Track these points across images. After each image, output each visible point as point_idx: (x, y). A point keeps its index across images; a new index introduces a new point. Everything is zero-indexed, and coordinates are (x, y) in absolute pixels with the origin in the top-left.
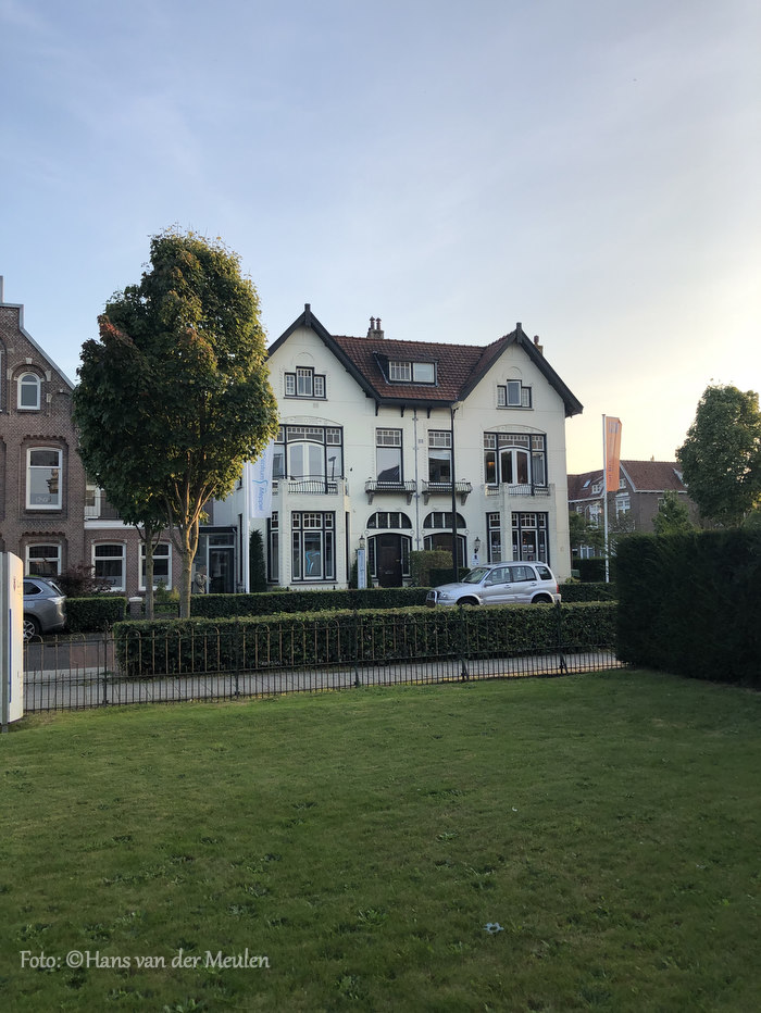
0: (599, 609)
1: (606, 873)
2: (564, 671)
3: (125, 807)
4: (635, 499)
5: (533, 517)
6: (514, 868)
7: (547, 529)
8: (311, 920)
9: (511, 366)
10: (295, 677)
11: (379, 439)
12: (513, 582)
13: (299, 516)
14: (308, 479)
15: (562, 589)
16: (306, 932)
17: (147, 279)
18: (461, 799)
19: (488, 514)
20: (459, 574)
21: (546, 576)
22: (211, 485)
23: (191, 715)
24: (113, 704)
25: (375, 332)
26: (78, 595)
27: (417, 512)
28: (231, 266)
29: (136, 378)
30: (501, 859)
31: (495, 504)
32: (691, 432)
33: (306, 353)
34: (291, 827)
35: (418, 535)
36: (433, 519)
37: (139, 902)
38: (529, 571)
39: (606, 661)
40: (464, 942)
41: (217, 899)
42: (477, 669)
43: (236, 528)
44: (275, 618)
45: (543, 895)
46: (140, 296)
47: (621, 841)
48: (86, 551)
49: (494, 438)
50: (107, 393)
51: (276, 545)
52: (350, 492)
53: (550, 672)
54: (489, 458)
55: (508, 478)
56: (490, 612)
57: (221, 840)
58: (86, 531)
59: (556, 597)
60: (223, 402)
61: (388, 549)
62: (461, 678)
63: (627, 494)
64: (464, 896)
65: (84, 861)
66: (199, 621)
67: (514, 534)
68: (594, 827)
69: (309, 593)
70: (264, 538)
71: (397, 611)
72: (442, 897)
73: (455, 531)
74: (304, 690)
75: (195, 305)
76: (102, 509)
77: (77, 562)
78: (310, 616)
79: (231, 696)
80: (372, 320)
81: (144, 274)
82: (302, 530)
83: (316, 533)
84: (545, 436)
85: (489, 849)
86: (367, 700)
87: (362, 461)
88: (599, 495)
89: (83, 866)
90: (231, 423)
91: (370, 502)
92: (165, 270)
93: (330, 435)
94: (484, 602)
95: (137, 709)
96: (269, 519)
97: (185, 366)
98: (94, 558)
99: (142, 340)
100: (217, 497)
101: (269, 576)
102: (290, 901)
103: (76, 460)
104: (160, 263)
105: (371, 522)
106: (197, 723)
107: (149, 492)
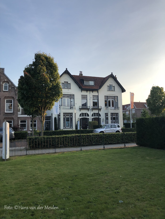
0: (132, 134)
1: (143, 190)
2: (125, 147)
3: (35, 177)
4: (136, 110)
5: (115, 114)
6: (123, 189)
7: (118, 117)
8: (81, 201)
9: (110, 82)
10: (68, 149)
11: (82, 97)
12: (112, 128)
13: (65, 114)
14: (67, 106)
15: (122, 129)
16: (80, 203)
17: (34, 63)
18: (108, 174)
19: (105, 113)
20: (100, 126)
21: (119, 127)
22: (48, 107)
23: (46, 157)
24: (28, 155)
25: (81, 74)
26: (17, 131)
27: (90, 113)
28: (52, 60)
29: (32, 84)
30: (120, 187)
31: (107, 111)
32: (149, 96)
33: (66, 79)
34: (73, 181)
35: (90, 118)
36: (94, 114)
37: (43, 197)
38: (115, 125)
39: (134, 145)
40: (115, 205)
41: (60, 196)
42: (107, 147)
43: (51, 117)
44: (62, 136)
45: (130, 195)
46: (32, 66)
47: (145, 183)
48: (18, 122)
49: (107, 97)
50: (25, 87)
51: (60, 120)
52: (76, 109)
53: (122, 147)
54: (106, 101)
55: (110, 106)
56: (109, 134)
57: (58, 183)
58: (18, 117)
59: (121, 131)
60: (50, 89)
61: (84, 121)
62: (103, 149)
63: (134, 109)
64: (114, 195)
65: (29, 188)
66: (46, 137)
67: (111, 118)
68: (139, 180)
69: (67, 131)
70: (57, 119)
71: (88, 134)
72: (109, 195)
73: (99, 117)
74: (70, 151)
75: (45, 68)
76: (22, 112)
77: (16, 124)
78: (70, 135)
79: (54, 153)
80: (80, 72)
81: (33, 62)
82: (65, 117)
83: (68, 118)
84: (117, 97)
85: (117, 185)
86: (84, 153)
87: (78, 102)
88: (128, 109)
89: (29, 190)
90: (53, 94)
91: (80, 111)
92: (38, 61)
93: (71, 96)
94: (105, 132)
95: (34, 156)
96: (58, 115)
97: (42, 81)
98: (20, 123)
99: (33, 76)
100: (49, 110)
101: (58, 127)
102: (76, 197)
103: (16, 102)
104: (37, 59)
105: (80, 115)
106: (48, 158)
107: (34, 109)
